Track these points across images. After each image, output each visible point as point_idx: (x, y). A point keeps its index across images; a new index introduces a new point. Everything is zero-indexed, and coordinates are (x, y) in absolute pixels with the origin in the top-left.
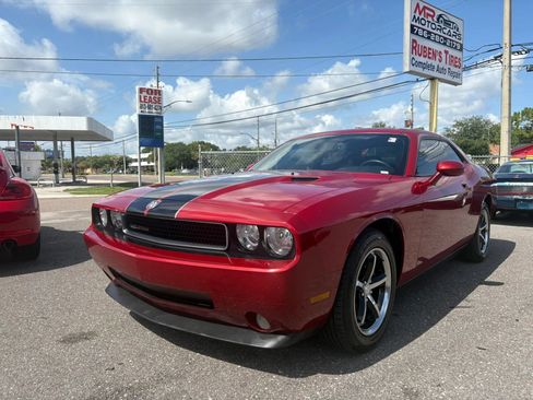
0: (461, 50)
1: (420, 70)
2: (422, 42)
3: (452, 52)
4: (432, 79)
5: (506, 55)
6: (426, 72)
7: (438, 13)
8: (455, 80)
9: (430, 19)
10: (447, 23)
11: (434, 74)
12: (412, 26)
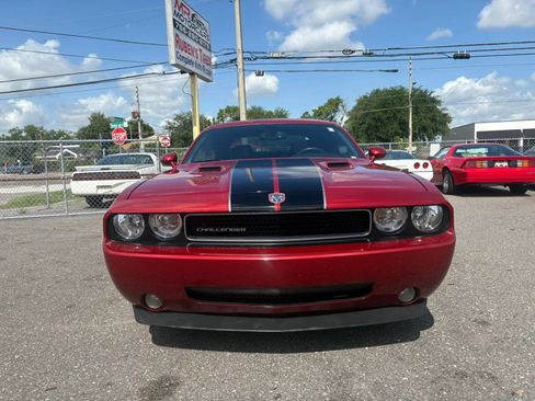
0: (209, 50)
1: (182, 64)
2: (183, 38)
3: (204, 51)
4: (192, 74)
5: (240, 60)
6: (188, 66)
7: (192, 12)
8: (207, 77)
9: (186, 16)
10: (199, 23)
11: (194, 69)
12: (174, 20)
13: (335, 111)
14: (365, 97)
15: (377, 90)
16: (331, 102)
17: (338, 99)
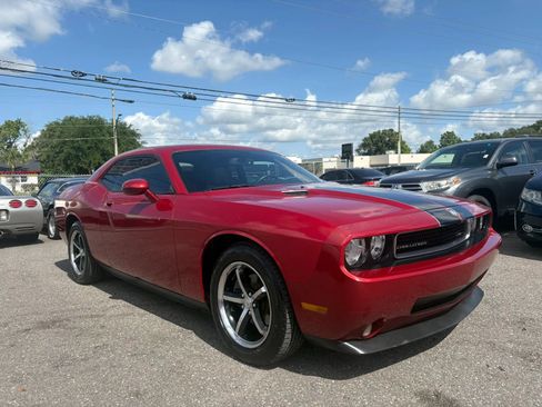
13: (16, 136)
14: (57, 123)
15: (71, 118)
16: (8, 125)
17: (19, 122)
